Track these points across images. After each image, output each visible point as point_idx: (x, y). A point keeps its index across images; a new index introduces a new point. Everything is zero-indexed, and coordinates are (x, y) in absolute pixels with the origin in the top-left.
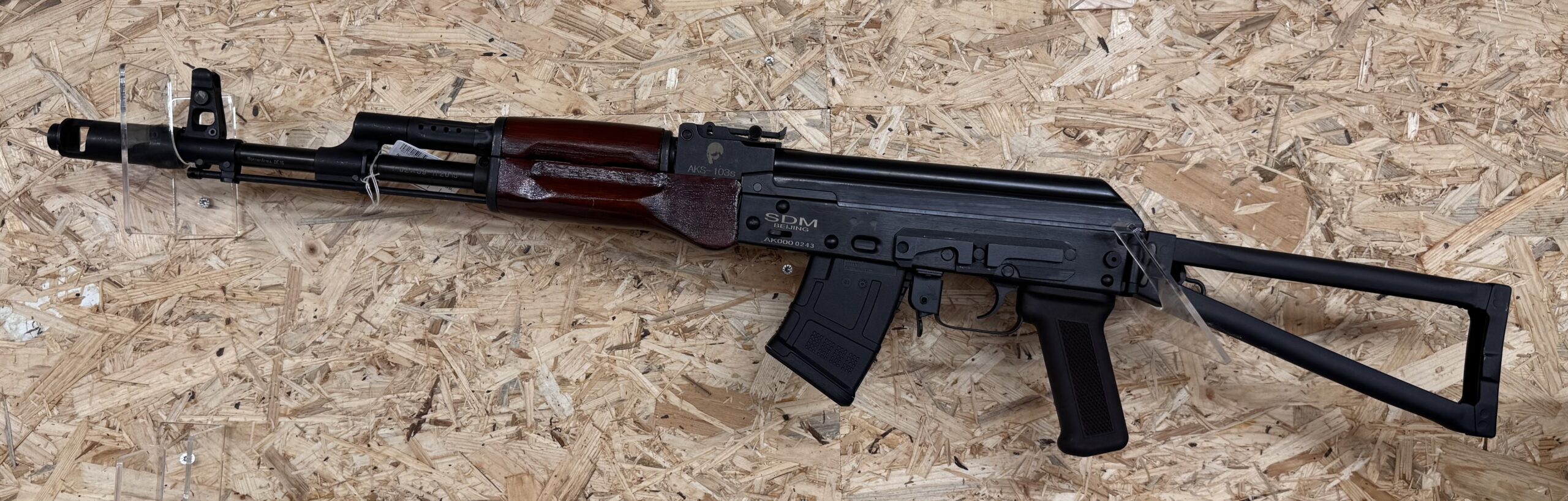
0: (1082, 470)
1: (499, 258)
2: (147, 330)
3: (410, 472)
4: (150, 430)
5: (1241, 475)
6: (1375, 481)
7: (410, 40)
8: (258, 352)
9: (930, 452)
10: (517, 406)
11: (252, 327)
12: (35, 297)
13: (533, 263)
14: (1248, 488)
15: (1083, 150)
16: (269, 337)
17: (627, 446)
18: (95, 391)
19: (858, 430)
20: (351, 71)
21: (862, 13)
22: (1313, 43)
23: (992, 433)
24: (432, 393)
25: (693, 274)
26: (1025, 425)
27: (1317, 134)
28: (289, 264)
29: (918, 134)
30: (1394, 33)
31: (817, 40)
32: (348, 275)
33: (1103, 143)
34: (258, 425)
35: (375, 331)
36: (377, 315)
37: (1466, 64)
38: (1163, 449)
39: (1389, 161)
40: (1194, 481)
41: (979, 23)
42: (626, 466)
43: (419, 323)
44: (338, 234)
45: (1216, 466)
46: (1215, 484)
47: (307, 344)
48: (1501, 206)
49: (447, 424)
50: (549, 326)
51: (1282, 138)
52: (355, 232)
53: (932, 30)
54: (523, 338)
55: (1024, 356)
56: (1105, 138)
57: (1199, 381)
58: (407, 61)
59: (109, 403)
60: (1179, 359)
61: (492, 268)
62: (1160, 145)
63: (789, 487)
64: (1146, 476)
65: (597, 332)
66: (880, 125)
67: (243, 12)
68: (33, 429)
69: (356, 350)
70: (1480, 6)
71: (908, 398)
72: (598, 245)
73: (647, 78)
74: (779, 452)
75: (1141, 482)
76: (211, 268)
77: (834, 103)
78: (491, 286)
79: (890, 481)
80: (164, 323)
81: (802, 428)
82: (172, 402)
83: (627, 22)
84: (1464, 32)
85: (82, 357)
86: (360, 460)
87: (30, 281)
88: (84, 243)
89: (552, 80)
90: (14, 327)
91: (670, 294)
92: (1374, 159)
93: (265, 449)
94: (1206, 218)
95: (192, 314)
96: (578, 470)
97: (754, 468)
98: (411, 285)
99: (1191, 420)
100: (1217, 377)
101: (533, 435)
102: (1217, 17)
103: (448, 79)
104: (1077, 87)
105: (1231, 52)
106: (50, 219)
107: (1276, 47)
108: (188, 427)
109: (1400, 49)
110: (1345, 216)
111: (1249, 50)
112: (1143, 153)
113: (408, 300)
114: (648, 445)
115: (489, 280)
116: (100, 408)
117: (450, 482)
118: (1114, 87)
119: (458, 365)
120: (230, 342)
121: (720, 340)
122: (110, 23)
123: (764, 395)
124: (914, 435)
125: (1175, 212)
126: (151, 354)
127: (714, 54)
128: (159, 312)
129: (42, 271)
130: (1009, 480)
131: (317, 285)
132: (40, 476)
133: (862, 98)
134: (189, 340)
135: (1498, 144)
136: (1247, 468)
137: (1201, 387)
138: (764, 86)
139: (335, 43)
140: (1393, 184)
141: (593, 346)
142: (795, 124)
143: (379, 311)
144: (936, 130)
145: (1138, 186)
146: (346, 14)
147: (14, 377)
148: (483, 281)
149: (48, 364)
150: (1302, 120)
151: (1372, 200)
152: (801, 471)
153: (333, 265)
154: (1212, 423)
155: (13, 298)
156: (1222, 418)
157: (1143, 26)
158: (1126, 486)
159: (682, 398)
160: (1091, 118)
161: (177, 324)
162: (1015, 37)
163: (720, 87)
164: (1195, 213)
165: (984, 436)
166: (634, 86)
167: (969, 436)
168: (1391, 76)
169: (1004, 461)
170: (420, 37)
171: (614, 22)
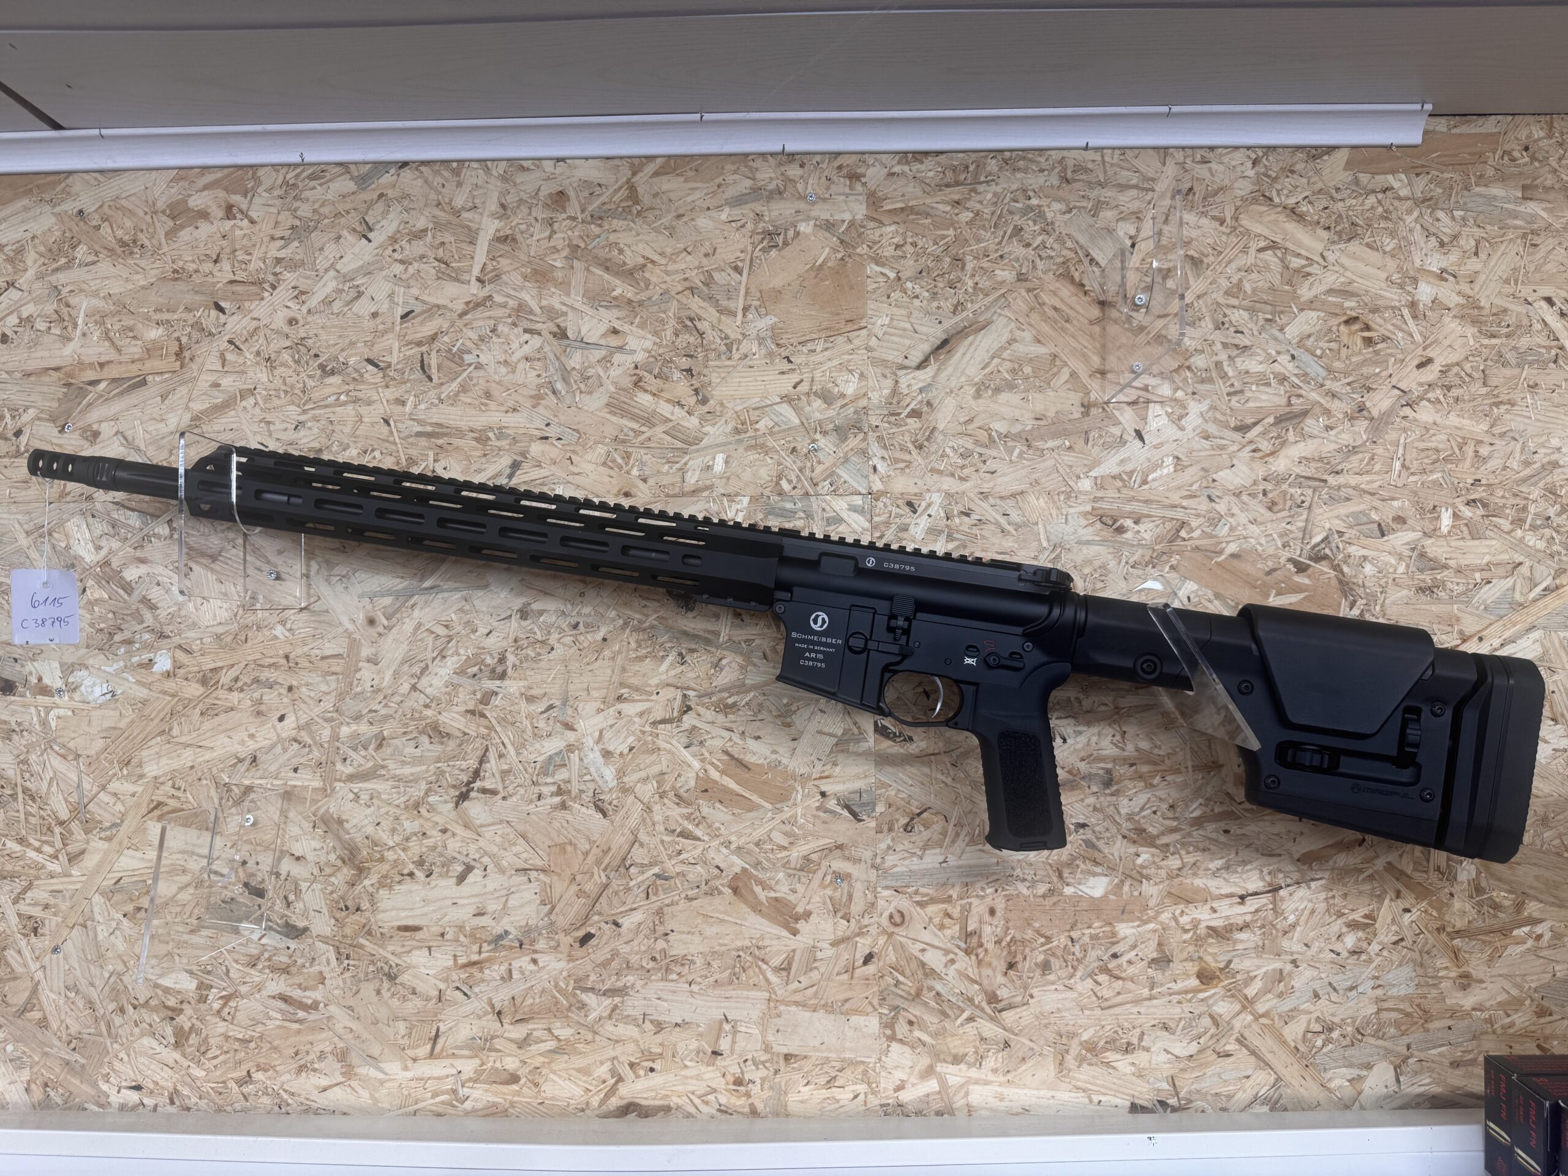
0: (1116, 855)
1: (549, 633)
3: (457, 838)
4: (213, 793)
6: (1409, 872)
7: (471, 424)
9: (964, 833)
10: (562, 777)
11: (312, 694)
13: (581, 638)
14: (1281, 876)
15: (1119, 538)
16: (328, 704)
17: (667, 818)
19: (893, 808)
20: (414, 452)
21: (904, 403)
22: (1346, 438)
24: (481, 762)
27: (1351, 527)
28: (349, 635)
29: (957, 520)
30: (1427, 430)
31: (860, 429)
32: (404, 647)
33: (1138, 532)
34: (315, 790)
37: (1499, 461)
39: (1422, 555)
41: (1017, 414)
42: (667, 839)
48: (1535, 601)
49: (494, 792)
50: (595, 699)
51: (1316, 530)
53: (971, 420)
54: (570, 711)
56: (1141, 527)
58: (468, 443)
59: (175, 764)
61: (543, 642)
62: (1195, 535)
63: (825, 863)
65: (640, 707)
66: (920, 510)
67: (316, 395)
68: (103, 788)
70: (1513, 405)
73: (695, 463)
76: (276, 637)
77: (875, 489)
80: (230, 689)
82: (234, 765)
83: (677, 409)
84: (1497, 430)
86: (410, 825)
89: (604, 464)
92: (1407, 553)
93: (322, 810)
95: (256, 681)
96: (620, 841)
101: (577, 806)
102: (1252, 411)
103: (505, 461)
104: (1114, 477)
105: (1265, 446)
106: (128, 588)
107: (1309, 441)
108: (249, 789)
109: (1433, 445)
110: (1378, 608)
111: (1283, 444)
112: (1179, 542)
113: (461, 672)
114: (688, 818)
115: (539, 654)
116: (167, 769)
117: (495, 849)
118: (1150, 478)
119: (506, 736)
121: (760, 717)
122: (191, 405)
123: (802, 771)
125: (1210, 601)
126: (217, 719)
127: (760, 441)
128: (226, 678)
129: (118, 638)
132: (108, 833)
133: (902, 485)
135: (1531, 540)
138: (808, 472)
139: (399, 425)
140: (1427, 578)
141: (636, 719)
142: (837, 509)
144: (974, 517)
145: (1174, 575)
146: (412, 398)
148: (533, 654)
150: (1336, 513)
151: (1405, 592)
152: (837, 847)
153: (390, 638)
155: (91, 662)
157: (1180, 418)
159: (723, 772)
160: (1128, 508)
162: (1053, 428)
163: (765, 473)
166: (683, 471)
168: (1424, 472)
170: (480, 421)
171: (665, 409)
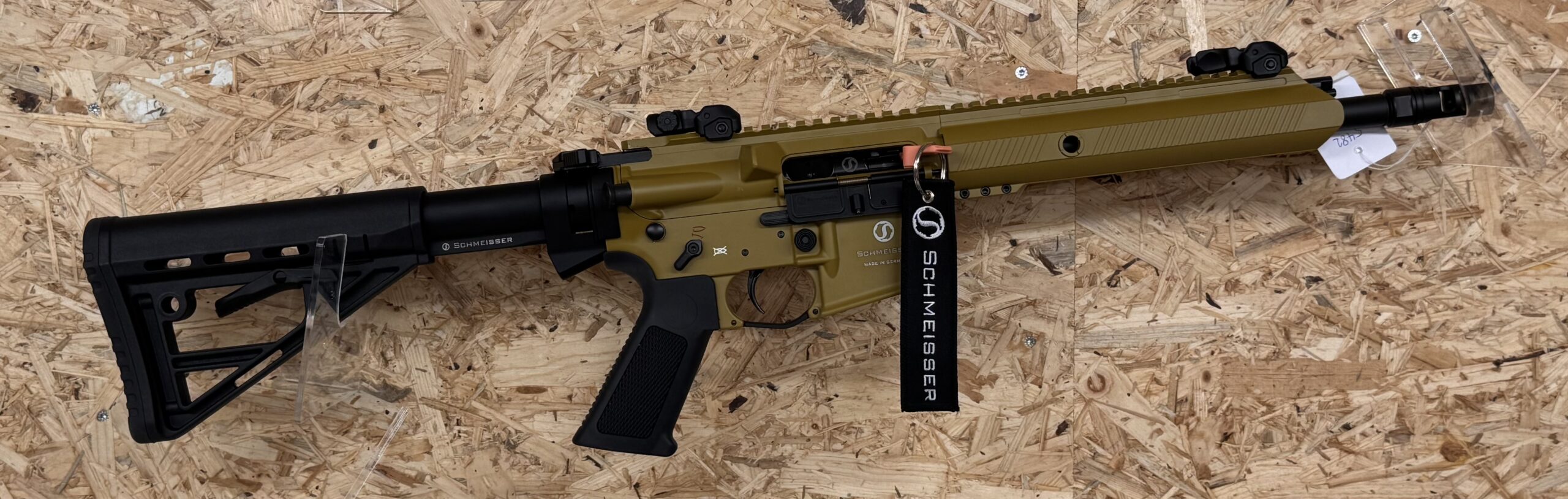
2: (288, 115)
5: (1537, 324)
8: (415, 145)
12: (157, 73)
18: (227, 183)
23: (1250, 268)
25: (912, 75)
26: (1290, 259)
35: (548, 127)
36: (551, 109)
38: (1448, 290)
40: (1482, 329)
43: (596, 120)
44: (507, 13)
45: (1508, 312)
46: (1505, 333)
47: (473, 138)
52: (528, 12)
55: (1293, 181)
57: (1494, 214)
60: (1472, 188)
64: (1426, 322)
69: (527, 148)
71: (1155, 224)
72: (804, 37)
74: (1005, 282)
75: (1420, 328)
78: (679, 81)
79: (1129, 319)
81: (1031, 255)
85: (212, 144)
87: (151, 54)
88: (214, 12)
90: (132, 106)
91: (885, 97)
94: (1514, 26)
97: (976, 299)
98: (590, 76)
99: (1482, 259)
100: (1515, 210)
120: (384, 132)
124: (1160, 267)
130: (1268, 321)
131: (485, 71)
134: (337, 129)
136: (1543, 315)
137: (1495, 221)
143: (553, 105)
147: (132, 164)
149: (171, 149)
154: (1506, 263)
156: (1517, 258)
158: (1402, 333)
161: (323, 110)
164: (1501, 19)
165: (1242, 271)
167: (1224, 270)
169: (1263, 300)
